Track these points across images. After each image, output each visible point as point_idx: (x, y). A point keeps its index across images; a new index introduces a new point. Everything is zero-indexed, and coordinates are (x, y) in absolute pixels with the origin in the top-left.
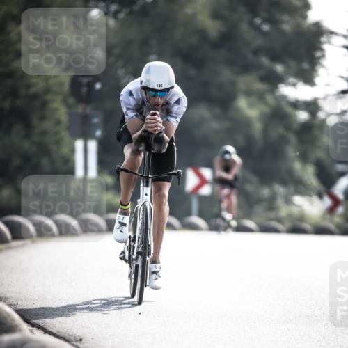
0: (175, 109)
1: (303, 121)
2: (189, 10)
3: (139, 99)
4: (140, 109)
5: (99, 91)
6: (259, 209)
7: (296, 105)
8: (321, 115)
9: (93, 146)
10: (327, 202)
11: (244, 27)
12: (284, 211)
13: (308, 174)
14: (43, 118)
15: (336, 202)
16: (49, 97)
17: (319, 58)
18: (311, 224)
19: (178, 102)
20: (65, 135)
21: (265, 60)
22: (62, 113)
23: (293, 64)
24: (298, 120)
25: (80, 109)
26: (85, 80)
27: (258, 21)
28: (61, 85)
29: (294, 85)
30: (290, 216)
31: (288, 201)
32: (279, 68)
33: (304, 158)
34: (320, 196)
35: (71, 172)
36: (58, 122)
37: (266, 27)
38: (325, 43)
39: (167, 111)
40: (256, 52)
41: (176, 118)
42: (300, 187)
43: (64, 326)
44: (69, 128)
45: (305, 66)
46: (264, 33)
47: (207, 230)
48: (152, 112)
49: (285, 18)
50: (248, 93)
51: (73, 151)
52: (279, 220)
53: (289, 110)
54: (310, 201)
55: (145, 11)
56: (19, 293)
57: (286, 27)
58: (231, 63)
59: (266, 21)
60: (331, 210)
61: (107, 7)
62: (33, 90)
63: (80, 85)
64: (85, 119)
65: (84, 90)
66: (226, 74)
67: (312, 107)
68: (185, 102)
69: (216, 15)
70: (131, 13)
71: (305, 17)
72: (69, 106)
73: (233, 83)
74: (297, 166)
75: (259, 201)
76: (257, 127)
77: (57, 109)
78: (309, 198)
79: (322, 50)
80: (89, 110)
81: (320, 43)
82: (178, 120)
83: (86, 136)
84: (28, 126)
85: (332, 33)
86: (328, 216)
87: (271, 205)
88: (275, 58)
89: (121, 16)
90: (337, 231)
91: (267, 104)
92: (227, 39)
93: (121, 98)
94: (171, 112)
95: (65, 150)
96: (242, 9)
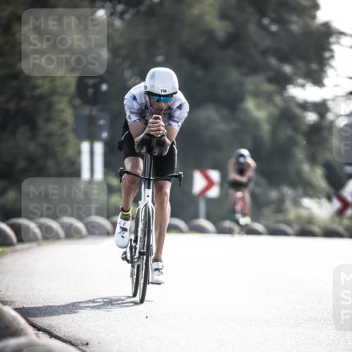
0: (177, 113)
1: (312, 123)
2: (196, 11)
3: (142, 104)
4: (143, 113)
5: (106, 92)
6: (267, 211)
7: (305, 106)
8: (330, 116)
9: (99, 147)
10: (337, 204)
11: (252, 28)
12: (292, 214)
13: (317, 176)
14: (48, 120)
15: (345, 204)
16: (55, 98)
17: (328, 59)
18: (320, 227)
19: (180, 107)
20: (71, 137)
21: (273, 61)
22: (68, 115)
23: (301, 64)
24: (307, 121)
25: (86, 110)
26: (91, 82)
27: (266, 21)
28: (67, 86)
29: (303, 86)
30: (299, 218)
31: (297, 204)
32: (288, 69)
33: (313, 160)
34: (329, 198)
35: (77, 174)
36: (64, 124)
37: (274, 28)
38: (334, 43)
39: (169, 116)
40: (265, 53)
41: (178, 122)
42: (309, 189)
43: (70, 330)
44: (75, 130)
45: (314, 66)
46: (273, 34)
47: (215, 233)
48: (154, 116)
49: (294, 18)
50: (256, 94)
51: (79, 153)
52: (288, 223)
53: (298, 111)
54: (318, 203)
55: (152, 12)
56: (25, 296)
57: (295, 28)
58: (239, 64)
59: (274, 21)
60: (340, 213)
61: (114, 8)
62: (38, 92)
63: (87, 86)
64: (92, 121)
65: (91, 91)
66: (234, 75)
67: (321, 108)
68: (186, 107)
69: (223, 16)
70: (137, 13)
71: (314, 17)
72: (75, 108)
73: (241, 85)
74: (306, 167)
75: (268, 203)
76: (266, 128)
77: (63, 111)
78: (317, 200)
79: (331, 51)
80: (95, 111)
81: (329, 43)
82: (180, 124)
83: (92, 138)
84: (34, 128)
85: (342, 33)
86: (337, 219)
87: (279, 207)
88: (284, 58)
89: (128, 16)
90: (346, 234)
91: (275, 105)
92: (235, 39)
93: (125, 102)
94: (173, 117)
95: (70, 152)
96: (250, 10)
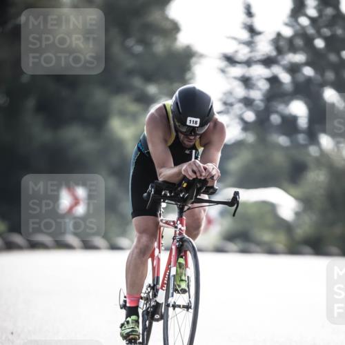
32: (152, 90)
37: (138, 49)
38: (195, 64)
40: (130, 73)
50: (123, 114)
57: (159, 47)
71: (175, 39)
85: (201, 56)
